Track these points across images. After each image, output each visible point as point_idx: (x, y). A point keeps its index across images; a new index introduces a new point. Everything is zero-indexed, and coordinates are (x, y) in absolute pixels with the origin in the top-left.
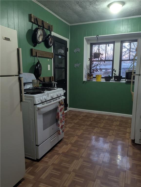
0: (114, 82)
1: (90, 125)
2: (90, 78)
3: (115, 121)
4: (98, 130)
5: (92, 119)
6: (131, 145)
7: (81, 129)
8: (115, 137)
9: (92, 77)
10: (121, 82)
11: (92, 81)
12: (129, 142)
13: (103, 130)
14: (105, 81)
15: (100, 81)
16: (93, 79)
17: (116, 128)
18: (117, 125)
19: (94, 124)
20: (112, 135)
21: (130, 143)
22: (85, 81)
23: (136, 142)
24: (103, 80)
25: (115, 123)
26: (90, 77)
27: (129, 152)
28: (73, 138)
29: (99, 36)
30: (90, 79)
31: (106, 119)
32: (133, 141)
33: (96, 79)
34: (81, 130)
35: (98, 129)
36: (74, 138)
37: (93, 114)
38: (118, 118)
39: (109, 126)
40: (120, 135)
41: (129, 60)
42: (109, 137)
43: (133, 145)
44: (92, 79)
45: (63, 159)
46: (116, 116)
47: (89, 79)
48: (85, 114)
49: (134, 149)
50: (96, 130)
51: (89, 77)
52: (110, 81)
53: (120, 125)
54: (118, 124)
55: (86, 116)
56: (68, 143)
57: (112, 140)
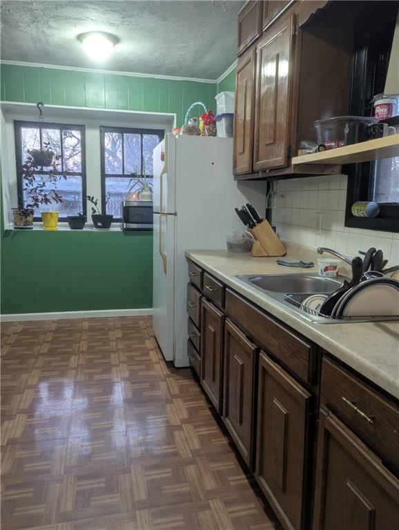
0: (95, 230)
1: (52, 352)
2: (24, 220)
3: (110, 329)
4: (79, 359)
5: (49, 337)
6: (169, 373)
7: (30, 369)
8: (129, 365)
9: (30, 219)
10: (112, 229)
11: (31, 228)
12: (162, 369)
13: (93, 356)
14: (69, 229)
15: (55, 229)
16: (34, 223)
17: (120, 347)
18: (119, 338)
19: (60, 348)
20: (119, 362)
21: (166, 371)
22: (11, 230)
23: (176, 365)
24: (65, 227)
25: (112, 335)
26: (26, 217)
27: (171, 389)
28: (20, 395)
29: (45, 105)
30: (25, 225)
31: (85, 330)
32: (170, 364)
33: (42, 223)
34: (32, 369)
35: (77, 357)
36: (24, 397)
37: (44, 322)
38: (112, 321)
39: (101, 344)
40: (136, 359)
41: (123, 176)
42: (114, 369)
43: (173, 372)
44: (32, 224)
45: (21, 455)
46: (106, 319)
47: (22, 224)
48: (20, 328)
49: (177, 380)
50: (73, 361)
51: (22, 219)
52: (84, 229)
53: (125, 337)
54: (120, 336)
55: (24, 332)
56: (14, 413)
57: (127, 374)
